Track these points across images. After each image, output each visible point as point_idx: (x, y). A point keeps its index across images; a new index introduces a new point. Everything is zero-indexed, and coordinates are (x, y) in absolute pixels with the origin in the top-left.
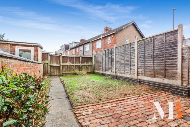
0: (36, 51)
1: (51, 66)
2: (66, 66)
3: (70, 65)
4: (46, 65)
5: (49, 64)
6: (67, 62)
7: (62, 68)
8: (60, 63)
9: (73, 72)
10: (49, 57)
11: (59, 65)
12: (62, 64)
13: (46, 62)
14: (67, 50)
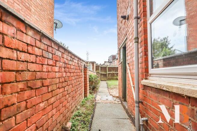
0: (93, 65)
1: (101, 74)
2: (111, 74)
3: (113, 73)
4: (98, 73)
5: (100, 73)
6: (111, 71)
7: (108, 75)
8: (106, 72)
9: (115, 78)
10: (100, 68)
11: (106, 73)
12: (108, 72)
13: (98, 71)
14: (115, 60)
